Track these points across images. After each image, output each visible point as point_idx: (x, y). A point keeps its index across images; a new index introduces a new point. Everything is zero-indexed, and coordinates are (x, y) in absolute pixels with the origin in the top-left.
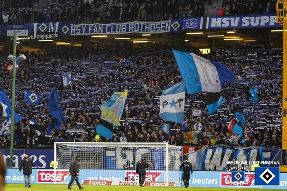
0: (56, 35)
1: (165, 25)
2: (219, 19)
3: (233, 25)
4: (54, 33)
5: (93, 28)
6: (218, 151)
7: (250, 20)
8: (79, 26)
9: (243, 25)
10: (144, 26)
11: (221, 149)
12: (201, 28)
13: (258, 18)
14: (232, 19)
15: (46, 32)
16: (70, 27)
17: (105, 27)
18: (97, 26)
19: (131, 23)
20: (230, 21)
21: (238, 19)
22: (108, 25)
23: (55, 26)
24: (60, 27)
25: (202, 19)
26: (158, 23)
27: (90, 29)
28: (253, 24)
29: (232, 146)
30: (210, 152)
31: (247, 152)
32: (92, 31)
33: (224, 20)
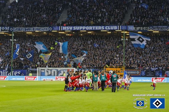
1: (47, 29)
2: (66, 27)
4: (7, 30)
5: (21, 29)
7: (76, 28)
8: (16, 28)
9: (74, 29)
10: (39, 29)
12: (59, 30)
13: (79, 27)
14: (70, 27)
15: (4, 30)
16: (13, 29)
17: (25, 29)
18: (23, 28)
19: (35, 28)
20: (69, 28)
21: (72, 27)
22: (27, 28)
23: (7, 28)
24: (9, 28)
25: (60, 27)
26: (44, 28)
27: (20, 29)
33: (67, 27)
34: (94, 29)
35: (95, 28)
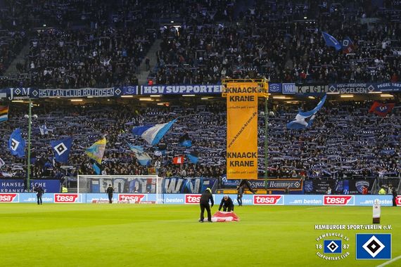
0: (28, 97)
1: (110, 91)
2: (150, 87)
3: (160, 92)
4: (26, 95)
5: (56, 92)
6: (173, 181)
7: (172, 89)
8: (45, 90)
9: (167, 92)
10: (94, 91)
11: (175, 179)
12: (137, 94)
13: (177, 87)
14: (159, 87)
15: (20, 95)
16: (38, 91)
17: (65, 91)
18: (59, 90)
19: (84, 89)
20: (157, 89)
21: (163, 87)
22: (67, 90)
23: (27, 91)
24: (31, 91)
25: (137, 87)
26: (105, 89)
27: (54, 93)
28: (174, 91)
29: (182, 177)
30: (167, 181)
31: (193, 181)
32: (55, 95)
33: (154, 88)
34: (210, 91)
35: (213, 89)
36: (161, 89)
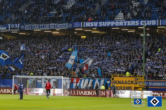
0: (19, 30)
1: (65, 25)
2: (89, 23)
3: (95, 25)
4: (17, 29)
5: (34, 26)
6: (87, 80)
7: (102, 24)
8: (28, 25)
9: (100, 25)
10: (56, 26)
11: (88, 80)
12: (81, 27)
13: (106, 23)
14: (95, 23)
15: (14, 28)
16: (24, 26)
17: (39, 26)
18: (36, 25)
19: (51, 24)
20: (94, 24)
21: (97, 23)
22: (41, 25)
23: (18, 26)
24: (20, 26)
25: (82, 23)
26: (62, 24)
27: (33, 27)
28: (104, 25)
29: (93, 78)
30: (83, 80)
31: (100, 81)
32: (34, 28)
33: (91, 23)
34: (125, 25)
35: (127, 23)
36: (96, 24)
